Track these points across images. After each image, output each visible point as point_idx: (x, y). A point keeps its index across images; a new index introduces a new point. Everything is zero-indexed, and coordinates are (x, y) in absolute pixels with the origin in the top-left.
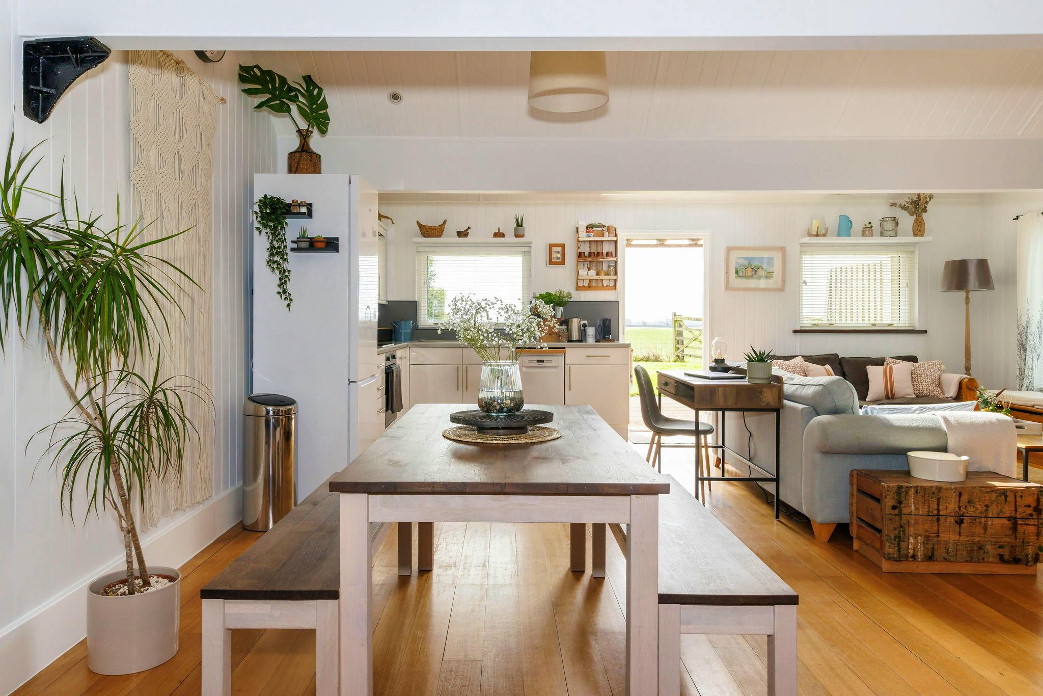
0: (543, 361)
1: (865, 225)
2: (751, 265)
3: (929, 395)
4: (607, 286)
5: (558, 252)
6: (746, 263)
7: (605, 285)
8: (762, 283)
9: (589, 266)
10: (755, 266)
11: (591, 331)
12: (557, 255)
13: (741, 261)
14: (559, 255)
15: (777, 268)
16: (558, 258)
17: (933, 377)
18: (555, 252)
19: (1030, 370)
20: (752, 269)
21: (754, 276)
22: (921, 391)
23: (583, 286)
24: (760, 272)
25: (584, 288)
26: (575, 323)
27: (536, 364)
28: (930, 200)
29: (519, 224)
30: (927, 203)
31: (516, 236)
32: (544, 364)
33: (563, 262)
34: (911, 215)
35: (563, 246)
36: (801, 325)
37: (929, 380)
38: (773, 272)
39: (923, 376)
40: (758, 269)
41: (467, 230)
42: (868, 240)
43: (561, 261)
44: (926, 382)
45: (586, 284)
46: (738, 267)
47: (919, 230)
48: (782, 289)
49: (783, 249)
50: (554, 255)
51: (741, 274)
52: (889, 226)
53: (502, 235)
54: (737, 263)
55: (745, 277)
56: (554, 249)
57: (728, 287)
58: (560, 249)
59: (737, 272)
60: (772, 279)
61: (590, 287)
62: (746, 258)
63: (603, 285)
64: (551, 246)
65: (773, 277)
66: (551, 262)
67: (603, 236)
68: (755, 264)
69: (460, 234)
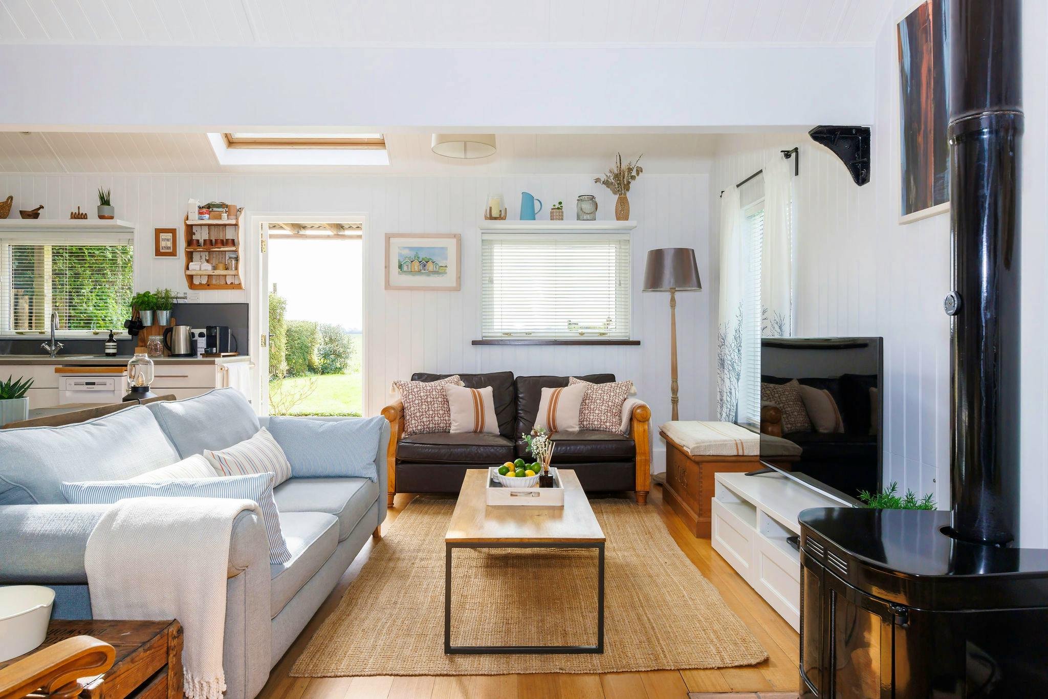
0: (93, 384)
1: (554, 206)
2: (419, 258)
3: (600, 427)
4: (232, 283)
5: (168, 240)
6: (412, 254)
7: (229, 283)
8: (434, 281)
9: (207, 258)
10: (423, 259)
11: (202, 343)
12: (165, 243)
13: (406, 252)
14: (169, 244)
15: (451, 262)
16: (168, 248)
17: (610, 404)
18: (164, 240)
19: (728, 394)
20: (420, 262)
21: (423, 271)
22: (591, 422)
23: (200, 284)
24: (430, 266)
25: (201, 287)
26: (182, 332)
27: (85, 387)
28: (638, 174)
29: (105, 201)
30: (633, 178)
31: (101, 217)
32: (96, 387)
33: (173, 254)
34: (615, 193)
35: (173, 231)
36: (484, 335)
37: (603, 407)
38: (446, 267)
39: (598, 401)
40: (427, 262)
41: (39, 209)
42: (557, 225)
43: (171, 251)
44: (599, 410)
45: (204, 281)
46: (401, 260)
47: (623, 212)
48: (458, 288)
49: (458, 238)
50: (163, 244)
51: (405, 268)
52: (587, 207)
53: (84, 217)
54: (400, 255)
55: (411, 272)
56: (163, 236)
57: (388, 286)
58: (170, 236)
59: (400, 267)
60: (445, 275)
61: (208, 286)
62: (411, 249)
63: (226, 283)
64: (158, 232)
65: (446, 273)
66: (158, 253)
67: (220, 218)
68: (422, 255)
69: (25, 215)
